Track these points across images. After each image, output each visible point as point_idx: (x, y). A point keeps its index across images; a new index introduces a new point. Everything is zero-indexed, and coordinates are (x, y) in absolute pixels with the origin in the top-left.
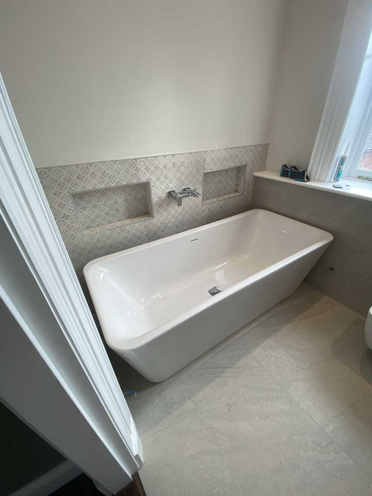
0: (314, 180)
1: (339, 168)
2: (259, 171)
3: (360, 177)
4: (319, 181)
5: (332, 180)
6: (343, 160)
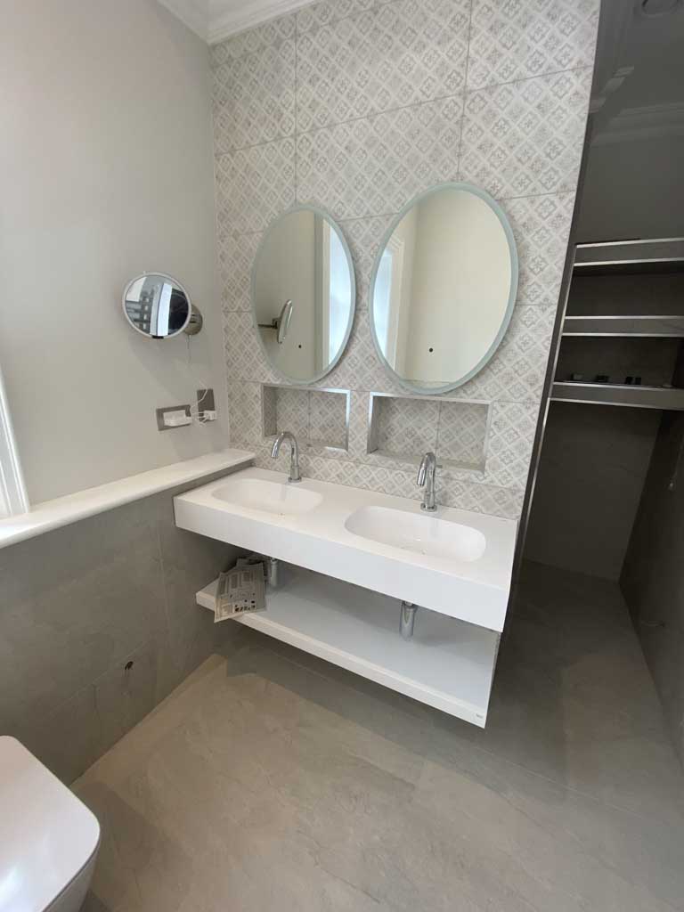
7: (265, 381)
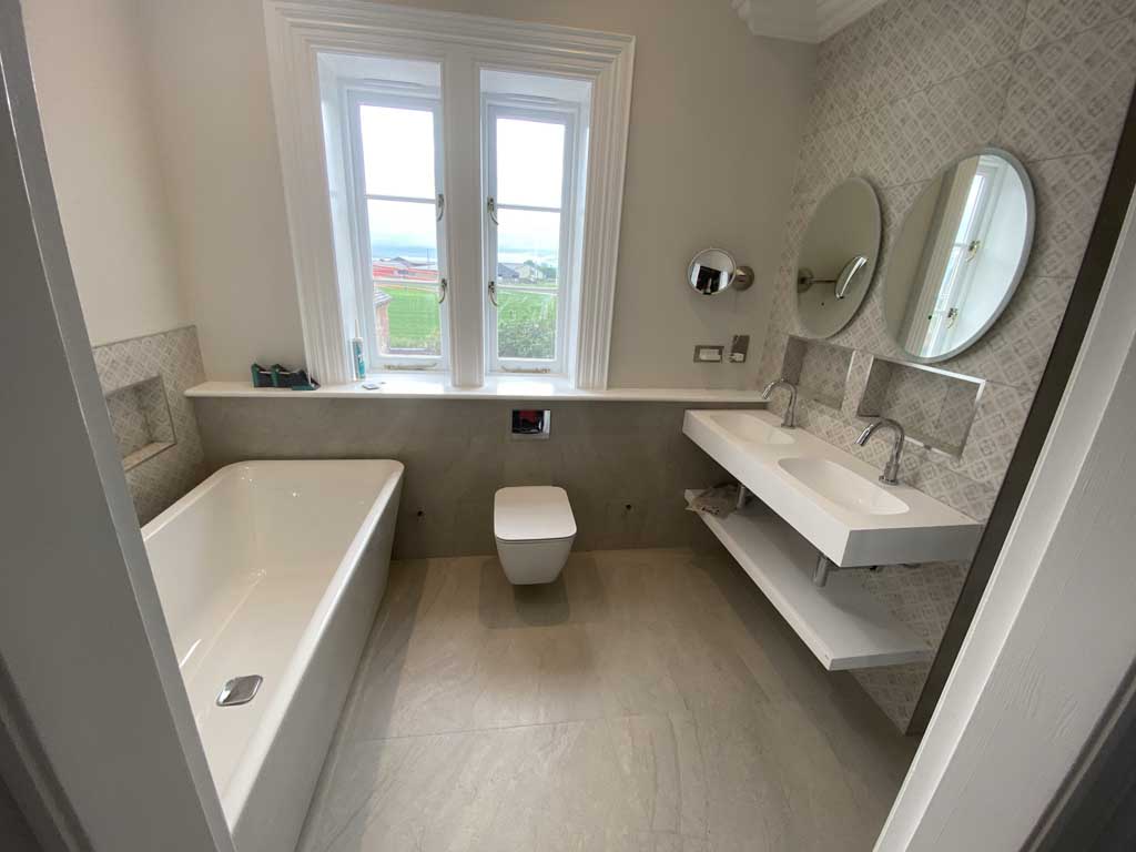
0: (327, 384)
1: (358, 360)
2: (195, 384)
3: (389, 367)
4: (336, 383)
5: (355, 379)
6: (357, 348)
7: (792, 333)
